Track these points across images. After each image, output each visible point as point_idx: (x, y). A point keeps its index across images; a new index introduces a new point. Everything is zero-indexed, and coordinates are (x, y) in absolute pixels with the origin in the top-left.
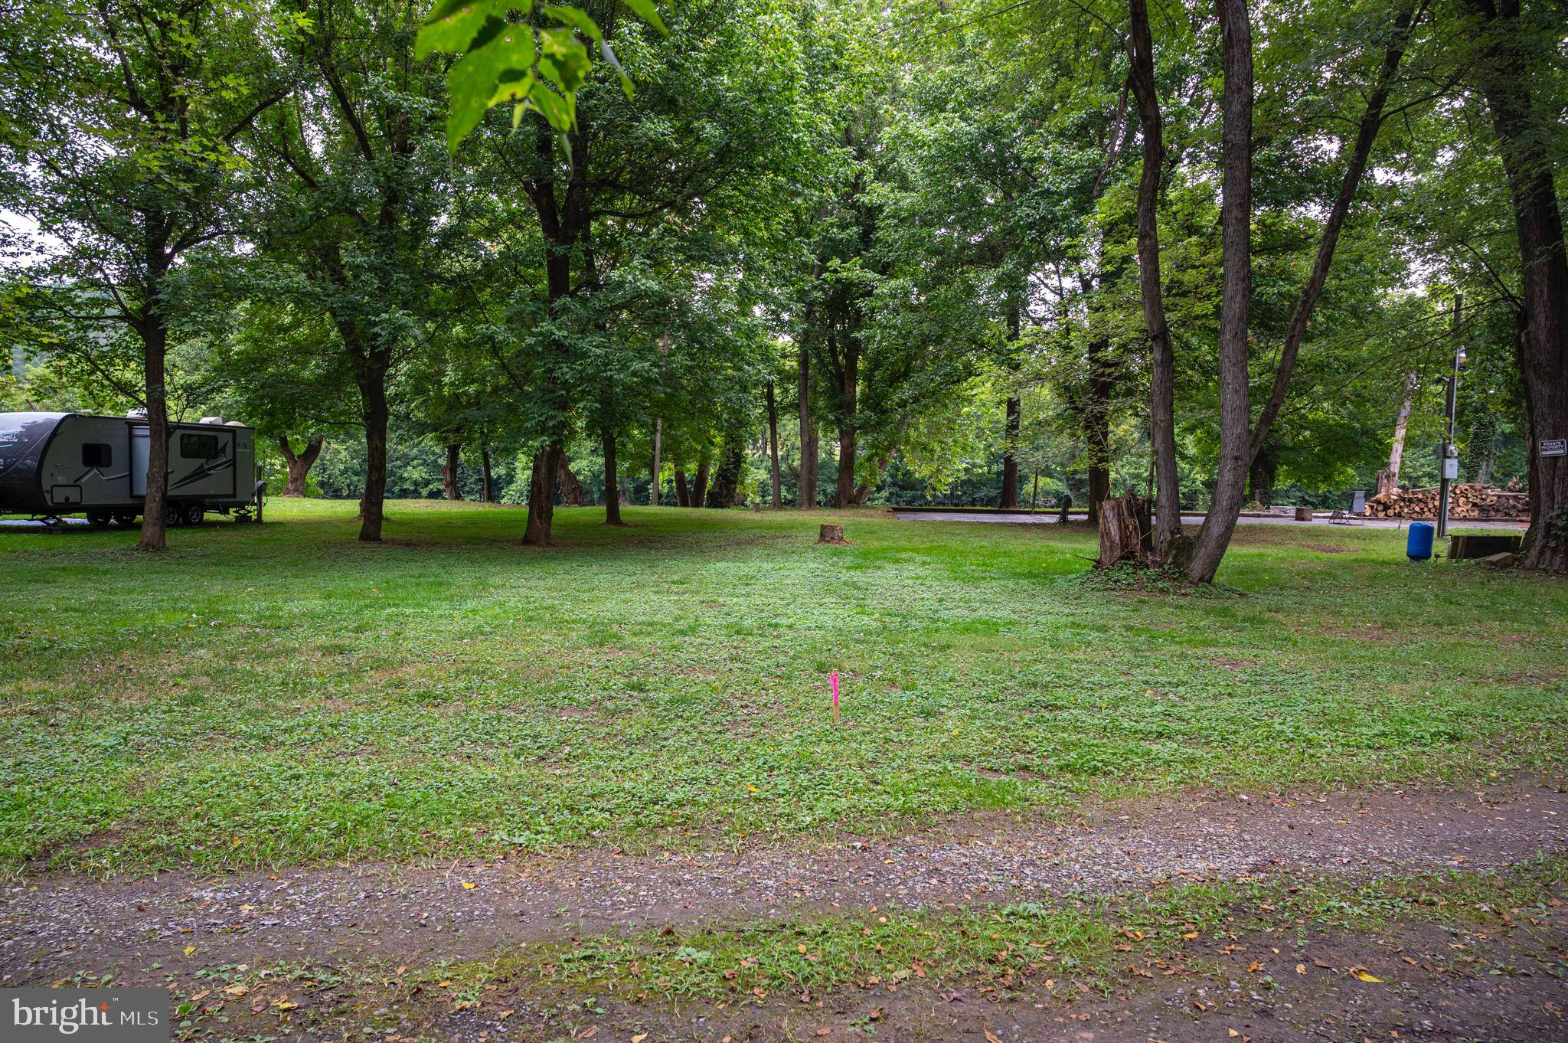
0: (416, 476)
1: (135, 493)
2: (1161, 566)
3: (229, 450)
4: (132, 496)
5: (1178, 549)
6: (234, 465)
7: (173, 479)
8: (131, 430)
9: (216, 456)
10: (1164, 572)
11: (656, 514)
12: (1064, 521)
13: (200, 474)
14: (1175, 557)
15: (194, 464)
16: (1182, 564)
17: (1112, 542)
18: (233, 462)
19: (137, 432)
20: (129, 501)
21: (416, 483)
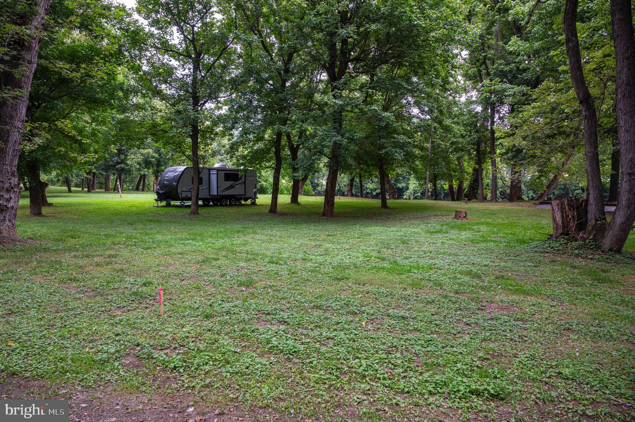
0: (371, 187)
1: (211, 194)
2: (585, 240)
3: (243, 178)
4: (210, 195)
6: (245, 184)
7: (220, 189)
8: (209, 171)
9: (238, 180)
11: (405, 203)
13: (231, 187)
15: (229, 183)
17: (557, 225)
18: (245, 183)
19: (211, 172)
20: (209, 197)
21: (371, 190)
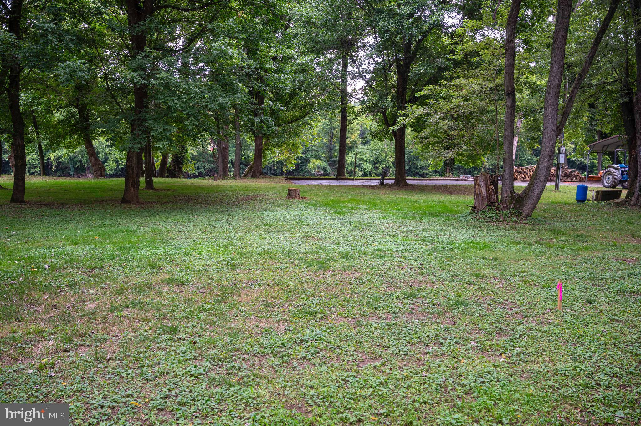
2: (508, 209)
5: (516, 200)
10: (511, 212)
12: (382, 183)
14: (514, 204)
16: (519, 208)
